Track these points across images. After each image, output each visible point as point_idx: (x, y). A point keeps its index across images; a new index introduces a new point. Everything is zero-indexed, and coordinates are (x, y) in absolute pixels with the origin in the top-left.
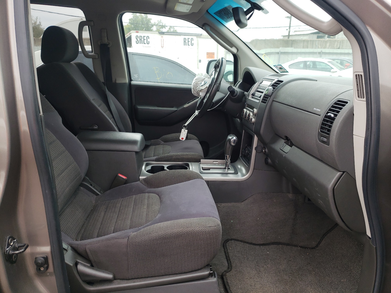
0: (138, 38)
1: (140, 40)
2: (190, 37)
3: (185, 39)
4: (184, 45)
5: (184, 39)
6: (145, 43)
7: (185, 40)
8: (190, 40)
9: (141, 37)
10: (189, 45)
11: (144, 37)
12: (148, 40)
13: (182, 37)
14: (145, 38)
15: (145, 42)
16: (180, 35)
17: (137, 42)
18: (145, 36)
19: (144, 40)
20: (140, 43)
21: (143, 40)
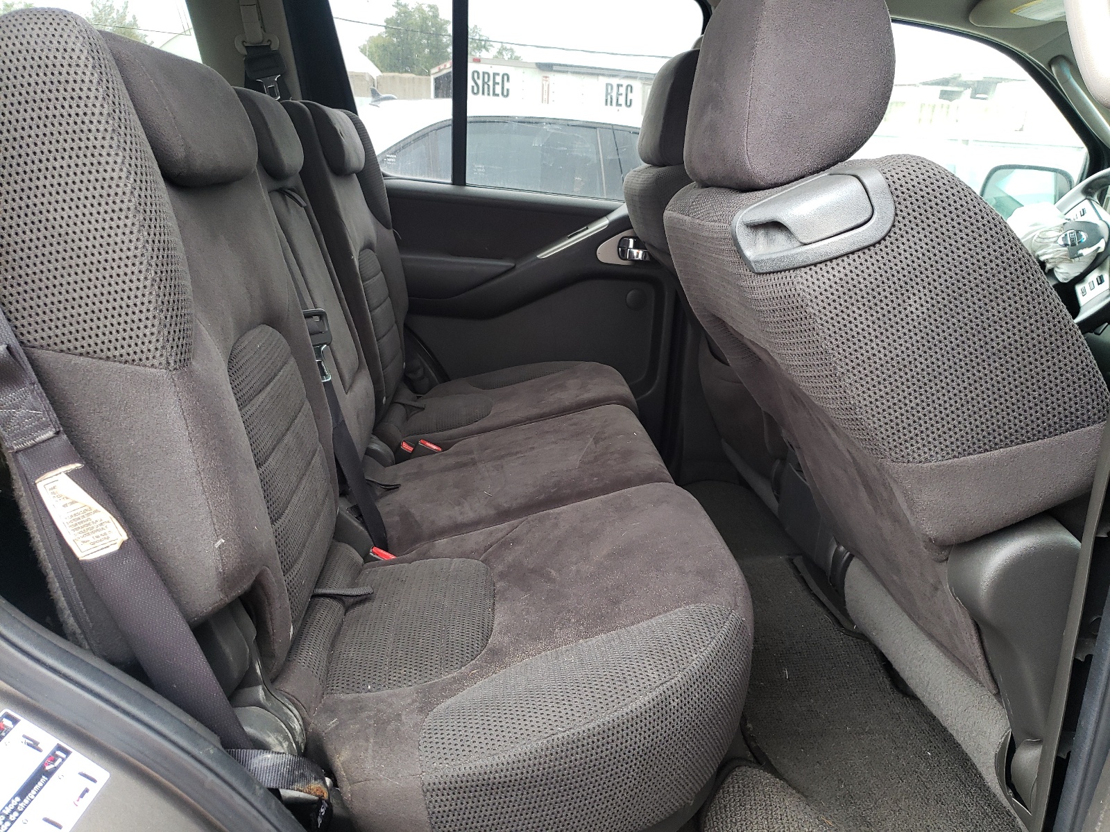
0: (478, 78)
1: (484, 83)
2: (625, 82)
3: (609, 87)
4: (606, 104)
5: (607, 85)
6: (496, 92)
7: (609, 91)
8: (622, 90)
9: (486, 76)
10: (621, 105)
11: (495, 74)
12: (507, 85)
13: (603, 80)
14: (499, 79)
15: (498, 89)
16: (598, 75)
17: (475, 91)
18: (498, 74)
19: (495, 83)
20: (483, 93)
21: (491, 83)
